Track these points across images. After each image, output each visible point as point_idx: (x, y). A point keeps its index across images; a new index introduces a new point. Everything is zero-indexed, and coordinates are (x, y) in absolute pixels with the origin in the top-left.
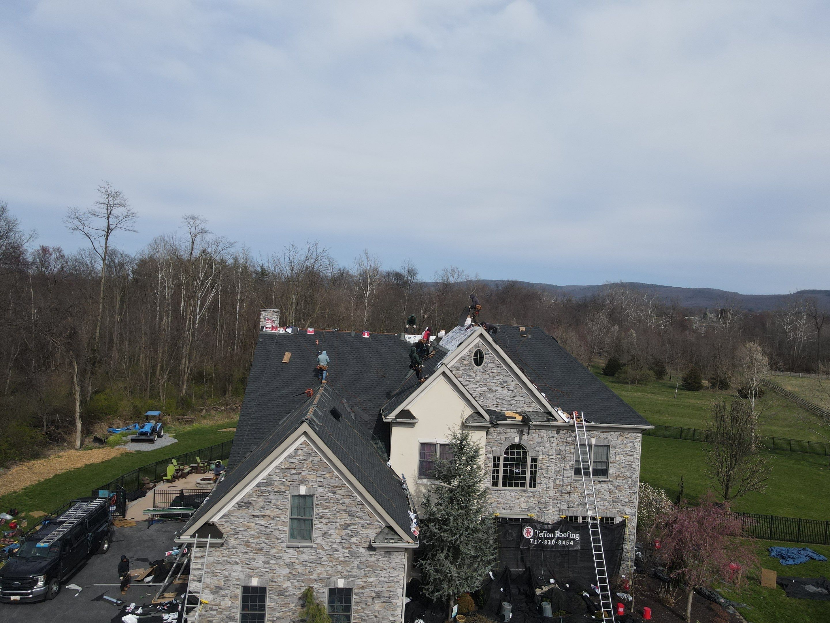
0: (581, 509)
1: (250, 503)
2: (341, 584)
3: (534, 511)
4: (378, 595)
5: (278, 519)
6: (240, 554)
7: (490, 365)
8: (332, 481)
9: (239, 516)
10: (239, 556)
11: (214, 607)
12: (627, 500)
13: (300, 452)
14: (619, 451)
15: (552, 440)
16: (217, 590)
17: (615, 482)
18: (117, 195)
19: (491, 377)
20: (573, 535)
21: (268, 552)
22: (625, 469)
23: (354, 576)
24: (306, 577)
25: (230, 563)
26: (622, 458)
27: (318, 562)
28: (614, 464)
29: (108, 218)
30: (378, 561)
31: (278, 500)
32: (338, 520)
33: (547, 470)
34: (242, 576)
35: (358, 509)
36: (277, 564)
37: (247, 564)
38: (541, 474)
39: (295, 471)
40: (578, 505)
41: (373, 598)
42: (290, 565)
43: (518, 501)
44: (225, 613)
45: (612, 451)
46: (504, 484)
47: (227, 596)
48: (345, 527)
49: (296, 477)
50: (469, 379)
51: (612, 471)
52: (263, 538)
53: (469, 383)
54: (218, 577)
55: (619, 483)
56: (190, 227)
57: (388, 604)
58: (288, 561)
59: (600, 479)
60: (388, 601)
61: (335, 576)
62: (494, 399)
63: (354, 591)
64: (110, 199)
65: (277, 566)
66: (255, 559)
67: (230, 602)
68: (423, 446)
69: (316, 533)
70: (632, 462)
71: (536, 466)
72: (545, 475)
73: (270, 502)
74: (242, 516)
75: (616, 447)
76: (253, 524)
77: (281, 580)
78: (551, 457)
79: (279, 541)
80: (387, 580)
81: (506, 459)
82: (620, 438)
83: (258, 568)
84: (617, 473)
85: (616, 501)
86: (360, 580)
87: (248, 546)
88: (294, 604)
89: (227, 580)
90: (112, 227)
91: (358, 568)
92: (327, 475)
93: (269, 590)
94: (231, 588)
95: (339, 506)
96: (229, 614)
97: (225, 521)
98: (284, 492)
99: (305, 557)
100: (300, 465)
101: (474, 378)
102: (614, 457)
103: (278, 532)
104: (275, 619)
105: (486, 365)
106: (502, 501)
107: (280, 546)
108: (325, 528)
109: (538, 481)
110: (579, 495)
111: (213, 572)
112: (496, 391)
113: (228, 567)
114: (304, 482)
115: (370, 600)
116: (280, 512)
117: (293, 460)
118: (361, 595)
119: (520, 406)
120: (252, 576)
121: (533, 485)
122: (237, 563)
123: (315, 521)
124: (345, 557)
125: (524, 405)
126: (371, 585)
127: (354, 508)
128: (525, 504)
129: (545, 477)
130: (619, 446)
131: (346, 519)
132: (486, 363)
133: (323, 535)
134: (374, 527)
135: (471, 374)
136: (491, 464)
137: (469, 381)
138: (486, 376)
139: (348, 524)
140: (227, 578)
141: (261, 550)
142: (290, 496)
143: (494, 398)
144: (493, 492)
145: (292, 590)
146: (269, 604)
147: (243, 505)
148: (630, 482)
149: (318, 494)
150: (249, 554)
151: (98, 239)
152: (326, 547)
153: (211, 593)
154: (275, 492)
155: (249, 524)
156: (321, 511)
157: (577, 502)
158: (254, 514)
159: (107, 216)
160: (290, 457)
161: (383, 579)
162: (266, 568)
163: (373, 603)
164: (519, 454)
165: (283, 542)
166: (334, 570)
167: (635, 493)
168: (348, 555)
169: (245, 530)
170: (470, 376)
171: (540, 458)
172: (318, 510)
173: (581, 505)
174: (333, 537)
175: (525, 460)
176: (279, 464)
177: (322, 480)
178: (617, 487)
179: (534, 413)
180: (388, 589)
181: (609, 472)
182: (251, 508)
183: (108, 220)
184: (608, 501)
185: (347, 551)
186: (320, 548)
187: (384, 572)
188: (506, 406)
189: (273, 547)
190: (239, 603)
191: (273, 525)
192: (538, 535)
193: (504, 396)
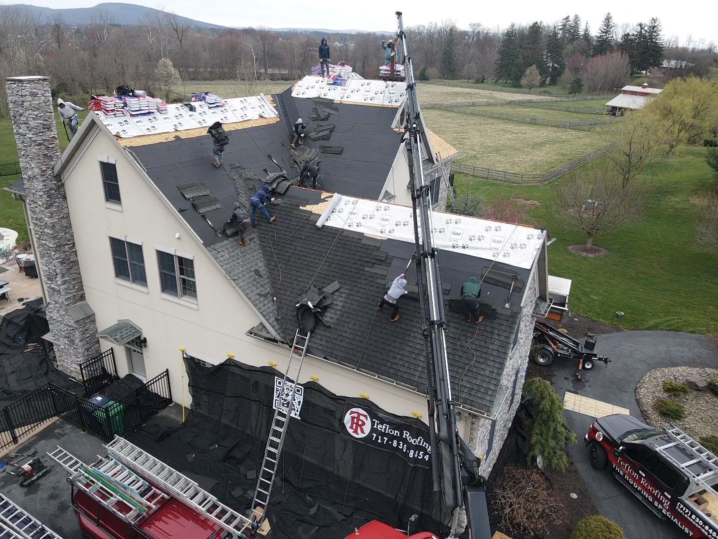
20: (426, 445)
192: (377, 426)
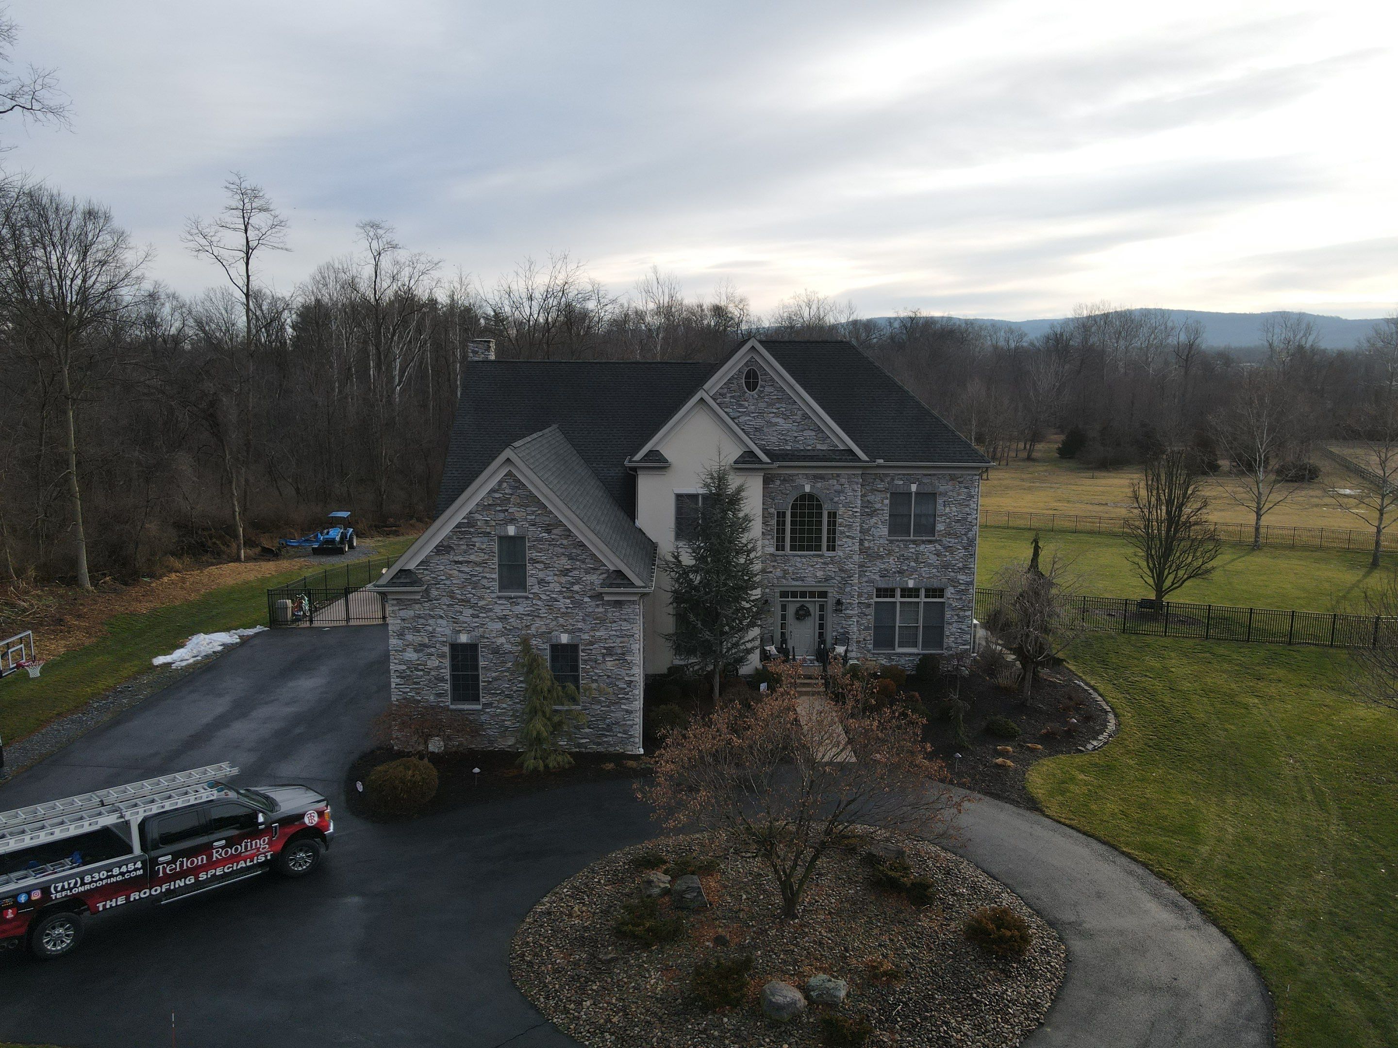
0: (898, 579)
1: (451, 547)
2: (564, 639)
3: (834, 581)
4: (610, 651)
5: (485, 565)
6: (444, 607)
7: (768, 389)
8: (546, 518)
9: (439, 562)
10: (442, 609)
11: (420, 667)
12: (961, 565)
13: (505, 485)
14: (949, 500)
15: (855, 487)
16: (420, 648)
17: (946, 541)
18: (255, 194)
19: (770, 405)
21: (477, 604)
22: (958, 524)
23: (580, 630)
24: (523, 632)
25: (433, 617)
26: (954, 509)
27: (534, 615)
28: (943, 518)
29: (246, 231)
30: (606, 611)
31: (482, 543)
32: (556, 565)
33: (850, 527)
34: (448, 632)
35: (579, 552)
36: (488, 617)
37: (453, 618)
38: (842, 533)
39: (500, 508)
40: (895, 573)
41: (604, 655)
42: (503, 619)
43: (812, 569)
44: (433, 673)
45: (940, 501)
46: (793, 548)
47: (433, 655)
48: (565, 572)
49: (502, 516)
50: (739, 410)
51: (940, 527)
52: (469, 588)
53: (739, 414)
54: (421, 634)
55: (949, 542)
56: (370, 241)
57: (621, 661)
58: (500, 614)
59: (924, 538)
60: (622, 658)
61: (557, 630)
63: (581, 647)
64: (246, 201)
65: (487, 620)
66: (461, 612)
67: (438, 661)
68: (679, 497)
69: (530, 581)
70: (968, 514)
71: (835, 522)
72: (847, 534)
73: (474, 546)
74: (442, 563)
75: (945, 494)
76: (456, 572)
77: (495, 635)
78: (855, 510)
79: (488, 591)
80: (618, 633)
81: (793, 515)
82: (950, 483)
83: (466, 623)
84: (947, 529)
85: (946, 566)
86: (586, 635)
87: (452, 597)
88: (510, 664)
89: (432, 636)
90: (252, 244)
91: (584, 620)
92: (539, 512)
93: (481, 647)
94: (438, 645)
95: (555, 548)
96: (438, 675)
97: (423, 569)
98: (489, 533)
99: (520, 609)
100: (506, 501)
101: (746, 408)
102: (943, 508)
103: (486, 580)
104: (491, 680)
105: (762, 389)
106: (791, 569)
107: (489, 597)
108: (541, 575)
109: (838, 543)
110: (896, 560)
111: (415, 627)
112: (776, 424)
113: (431, 621)
114: (512, 521)
115: (600, 658)
116: (486, 557)
117: (497, 495)
118: (589, 652)
119: (810, 443)
120: (459, 632)
121: (832, 548)
122: (441, 617)
123: (529, 567)
124: (567, 608)
125: (815, 441)
126: (600, 640)
127: (574, 551)
128: (822, 573)
129: (848, 537)
130: (950, 493)
131: (565, 563)
132: (761, 386)
133: (539, 583)
134: (599, 572)
135: (743, 403)
136: (774, 522)
137: (739, 412)
138: (762, 405)
139: (567, 570)
140: (432, 635)
141: (469, 601)
142: (496, 538)
143: (775, 434)
144: (778, 558)
145: (507, 647)
146: (482, 663)
147: (442, 550)
148: (965, 541)
149: (530, 534)
150: (455, 606)
151: (234, 265)
152: (544, 597)
153: (415, 651)
154: (479, 534)
155: (451, 572)
156: (535, 555)
157: (893, 570)
158: (457, 560)
159: (243, 227)
160: (493, 491)
161: (614, 633)
162: (475, 623)
163: (604, 661)
164: (811, 507)
165: (492, 592)
166: (554, 623)
167: (971, 555)
168: (571, 606)
169: (447, 579)
170: (741, 406)
171: (840, 512)
172: (531, 554)
173: (899, 572)
174: (551, 585)
175: (820, 515)
176: (481, 500)
177: (534, 517)
178: (947, 548)
179: (830, 452)
180: (621, 645)
181: (937, 528)
182: (452, 553)
183: (246, 233)
184: (936, 567)
185: (568, 601)
186: (537, 597)
187: (614, 625)
188: (791, 444)
189: (481, 598)
190: (447, 662)
191: (480, 573)
193: (789, 431)
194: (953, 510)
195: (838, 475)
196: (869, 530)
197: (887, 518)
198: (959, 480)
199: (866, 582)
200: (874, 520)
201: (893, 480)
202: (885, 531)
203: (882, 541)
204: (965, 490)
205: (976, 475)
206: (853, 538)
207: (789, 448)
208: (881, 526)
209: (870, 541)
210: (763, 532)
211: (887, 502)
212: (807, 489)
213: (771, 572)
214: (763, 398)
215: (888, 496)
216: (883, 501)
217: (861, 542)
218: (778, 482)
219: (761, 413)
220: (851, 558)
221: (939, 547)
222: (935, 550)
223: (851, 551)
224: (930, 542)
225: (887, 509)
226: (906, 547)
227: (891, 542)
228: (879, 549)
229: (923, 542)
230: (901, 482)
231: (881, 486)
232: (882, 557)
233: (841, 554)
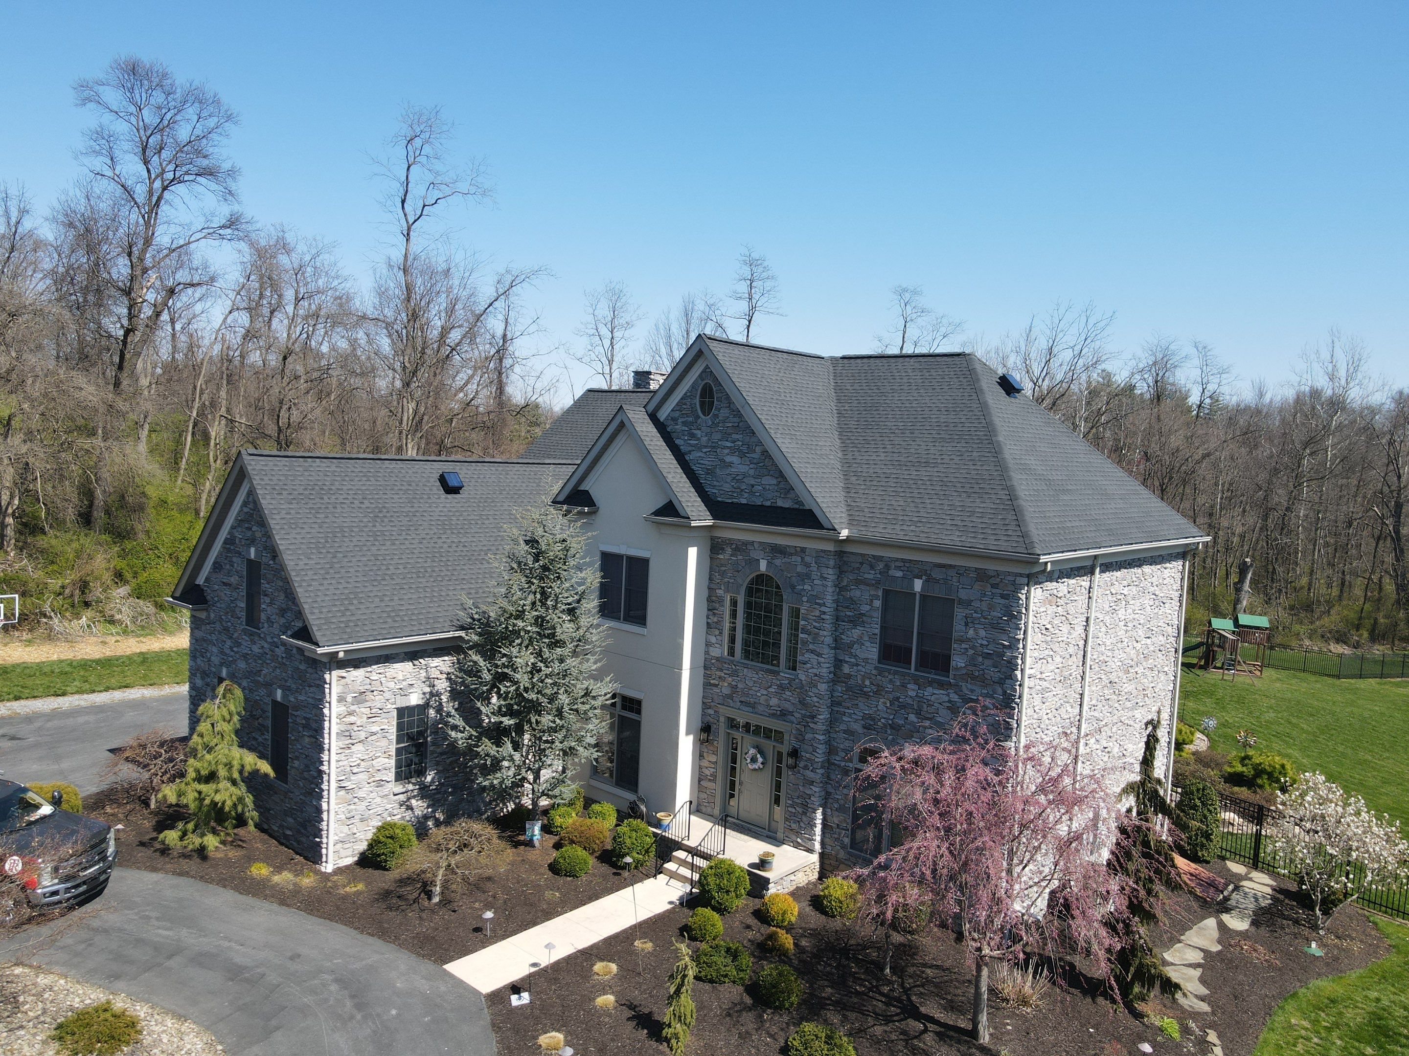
1: (220, 565)
2: (280, 696)
3: (792, 718)
4: (307, 723)
5: (239, 591)
7: (724, 413)
9: (215, 581)
10: (215, 635)
14: (975, 615)
15: (825, 571)
16: (203, 675)
17: (966, 687)
19: (724, 436)
21: (233, 635)
22: (988, 662)
23: (290, 689)
24: (257, 678)
25: (210, 642)
26: (982, 633)
27: (264, 659)
28: (964, 646)
30: (306, 671)
31: (238, 564)
32: (277, 602)
33: (816, 635)
34: (216, 662)
36: (239, 653)
37: (220, 647)
38: (805, 643)
39: (249, 525)
40: (885, 726)
41: (303, 727)
43: (765, 692)
45: (959, 613)
46: (747, 654)
48: (282, 612)
49: (249, 534)
50: (691, 442)
51: (958, 661)
52: (230, 615)
53: (690, 448)
54: (205, 659)
55: (972, 691)
57: (314, 740)
58: (245, 651)
59: (932, 676)
60: (315, 736)
61: (275, 683)
62: (729, 481)
63: (290, 711)
65: (237, 656)
68: (606, 557)
69: (263, 617)
71: (796, 624)
72: (811, 646)
73: (233, 566)
74: (218, 582)
75: (968, 603)
77: (241, 675)
78: (823, 609)
79: (239, 622)
80: (313, 702)
81: (747, 604)
82: (977, 586)
83: (227, 655)
84: (970, 668)
86: (293, 696)
87: (221, 623)
88: (249, 714)
89: (210, 664)
91: (292, 676)
94: (211, 676)
97: (207, 587)
98: (241, 554)
100: (251, 517)
101: (698, 439)
102: (964, 628)
103: (239, 609)
105: (717, 413)
106: (739, 686)
107: (240, 629)
108: (268, 611)
109: (799, 658)
110: (888, 705)
111: (201, 651)
112: (730, 464)
113: (211, 647)
114: (253, 543)
115: (301, 729)
116: (240, 581)
117: (246, 509)
118: (295, 719)
119: (770, 496)
120: (222, 664)
121: (792, 664)
123: (262, 599)
124: (282, 658)
125: (776, 494)
126: (302, 705)
128: (777, 702)
130: (976, 604)
132: (717, 408)
133: (267, 621)
135: (695, 432)
136: (723, 611)
137: (692, 445)
138: (716, 436)
141: (229, 631)
142: (245, 560)
143: (729, 479)
144: (726, 665)
149: (262, 561)
152: (269, 639)
154: (236, 552)
155: (221, 594)
156: (266, 585)
157: (883, 720)
158: (224, 580)
160: (244, 504)
161: (310, 700)
162: (232, 657)
163: (304, 735)
164: (768, 595)
165: (241, 624)
166: (274, 673)
168: (285, 655)
169: (219, 601)
170: (693, 436)
171: (804, 609)
172: (263, 584)
173: (892, 727)
174: (275, 625)
175: (779, 609)
176: (238, 514)
177: (267, 539)
178: (966, 701)
181: (953, 663)
186: (265, 638)
187: (311, 689)
188: (746, 495)
189: (236, 629)
191: (236, 599)
194: (979, 634)
195: (803, 550)
196: (850, 646)
197: (877, 631)
198: (992, 581)
199: (845, 732)
200: (856, 633)
201: (887, 567)
202: (872, 652)
203: (869, 668)
204: (1003, 601)
205: (1021, 575)
206: (819, 655)
207: (744, 501)
208: (868, 644)
209: (853, 665)
210: (708, 623)
211: (878, 603)
212: (763, 566)
213: (716, 686)
214: (717, 425)
215: (880, 593)
216: (872, 601)
217: (838, 663)
218: (729, 551)
219: (714, 448)
220: (816, 686)
221: (955, 697)
222: (950, 701)
223: (816, 675)
224: (941, 685)
225: (877, 615)
226: (904, 686)
227: (881, 672)
228: (863, 682)
229: (931, 683)
230: (899, 574)
231: (870, 576)
232: (866, 695)
233: (802, 677)
